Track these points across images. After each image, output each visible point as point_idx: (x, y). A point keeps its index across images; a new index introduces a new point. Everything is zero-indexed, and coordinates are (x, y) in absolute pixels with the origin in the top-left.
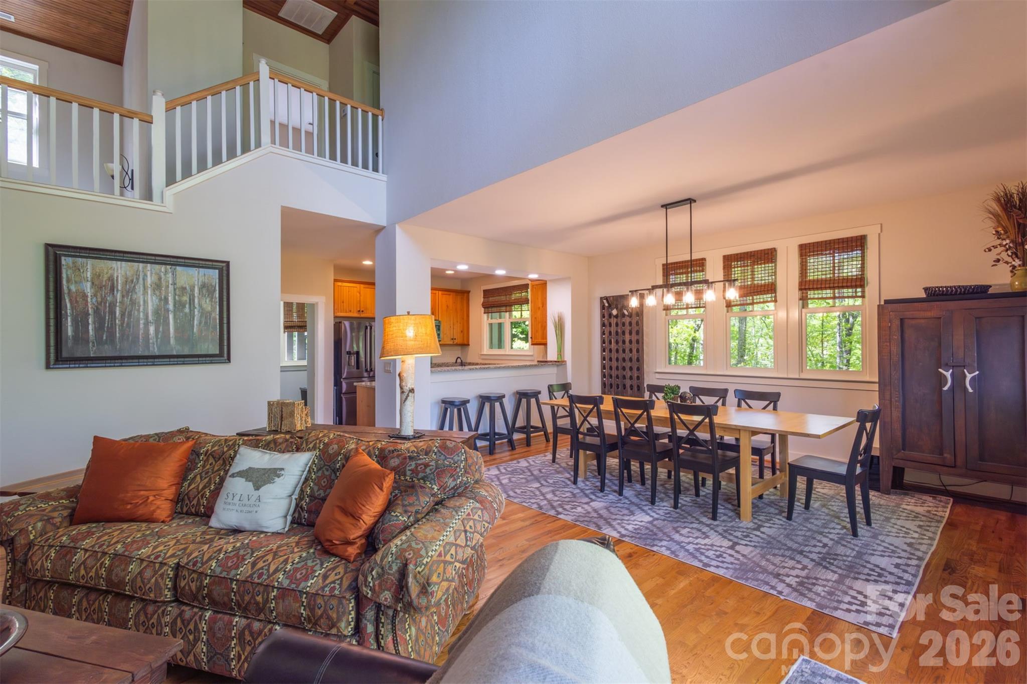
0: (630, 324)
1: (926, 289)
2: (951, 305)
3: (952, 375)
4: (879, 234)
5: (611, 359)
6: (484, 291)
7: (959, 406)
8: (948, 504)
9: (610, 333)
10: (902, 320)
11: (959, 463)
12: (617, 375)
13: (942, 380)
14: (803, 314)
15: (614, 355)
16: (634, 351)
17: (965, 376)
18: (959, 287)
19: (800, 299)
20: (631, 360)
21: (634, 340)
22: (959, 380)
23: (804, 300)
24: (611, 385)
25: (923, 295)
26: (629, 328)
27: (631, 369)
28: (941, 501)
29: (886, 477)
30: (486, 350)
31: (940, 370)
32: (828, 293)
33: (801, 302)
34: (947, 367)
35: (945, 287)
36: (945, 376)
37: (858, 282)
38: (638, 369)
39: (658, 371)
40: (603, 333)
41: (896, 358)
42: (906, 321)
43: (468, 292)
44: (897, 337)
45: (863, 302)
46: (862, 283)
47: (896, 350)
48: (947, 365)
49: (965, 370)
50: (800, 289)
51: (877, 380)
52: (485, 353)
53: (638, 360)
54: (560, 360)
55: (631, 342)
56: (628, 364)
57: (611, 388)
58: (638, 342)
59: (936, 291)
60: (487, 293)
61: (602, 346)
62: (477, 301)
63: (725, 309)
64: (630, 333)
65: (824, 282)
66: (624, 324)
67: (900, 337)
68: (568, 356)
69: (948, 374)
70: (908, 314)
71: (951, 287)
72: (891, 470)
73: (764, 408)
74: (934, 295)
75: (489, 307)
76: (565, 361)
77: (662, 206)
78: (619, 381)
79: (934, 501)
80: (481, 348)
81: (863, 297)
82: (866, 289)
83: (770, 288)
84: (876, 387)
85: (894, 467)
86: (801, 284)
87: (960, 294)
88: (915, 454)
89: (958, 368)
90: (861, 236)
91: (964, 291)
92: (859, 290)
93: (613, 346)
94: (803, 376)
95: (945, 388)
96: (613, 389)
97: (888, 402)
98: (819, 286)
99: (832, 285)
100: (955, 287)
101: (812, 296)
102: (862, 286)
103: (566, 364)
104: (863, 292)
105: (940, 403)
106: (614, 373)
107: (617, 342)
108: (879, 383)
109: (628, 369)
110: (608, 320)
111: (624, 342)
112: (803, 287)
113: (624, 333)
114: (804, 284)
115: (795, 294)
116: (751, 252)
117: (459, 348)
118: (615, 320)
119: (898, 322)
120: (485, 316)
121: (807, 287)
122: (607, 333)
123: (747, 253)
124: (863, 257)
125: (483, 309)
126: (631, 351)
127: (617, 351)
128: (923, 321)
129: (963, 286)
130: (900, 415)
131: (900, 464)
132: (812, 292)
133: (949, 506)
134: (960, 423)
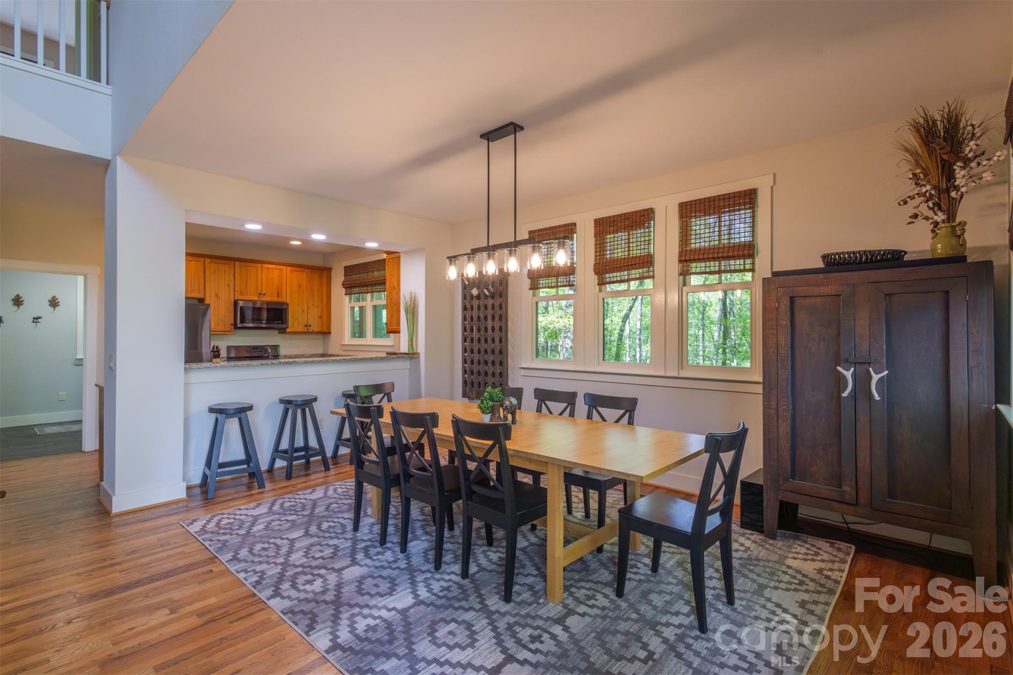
0: (493, 306)
1: (824, 257)
2: (855, 277)
3: (854, 375)
4: (772, 187)
5: (472, 351)
6: (346, 268)
7: (863, 419)
8: (849, 554)
9: (472, 318)
10: (792, 299)
11: (862, 500)
12: (479, 371)
13: (840, 381)
14: (684, 294)
15: (476, 346)
16: (497, 340)
17: (870, 378)
18: (865, 252)
19: (680, 274)
20: (493, 351)
21: (497, 327)
22: (862, 381)
23: (685, 273)
24: (472, 382)
25: (820, 264)
26: (492, 312)
27: (493, 363)
28: (839, 550)
29: (771, 515)
30: (348, 339)
31: (839, 368)
32: (713, 265)
33: (681, 277)
34: (847, 363)
35: (847, 253)
36: (844, 377)
37: (747, 251)
38: (501, 363)
39: (523, 366)
40: (464, 319)
41: (785, 351)
42: (799, 302)
43: (330, 269)
44: (785, 322)
45: (753, 277)
46: (751, 252)
47: (784, 339)
48: (847, 361)
49: (871, 369)
50: (680, 261)
51: (761, 380)
52: (346, 343)
53: (501, 352)
54: (411, 352)
55: (493, 329)
56: (490, 358)
57: (473, 387)
58: (501, 329)
59: (835, 259)
60: (349, 270)
61: (463, 335)
62: (338, 278)
63: (598, 287)
64: (493, 318)
65: (707, 251)
66: (486, 307)
67: (789, 323)
68: (421, 348)
69: (848, 374)
70: (801, 290)
71: (854, 253)
72: (778, 504)
73: (617, 421)
74: (834, 264)
75: (350, 287)
76: (419, 354)
77: (482, 136)
78: (481, 379)
79: (830, 550)
80: (342, 338)
81: (752, 270)
82: (757, 260)
83: (646, 261)
84: (760, 389)
85: (781, 502)
86: (681, 254)
87: (866, 262)
88: (807, 485)
89: (862, 364)
90: (750, 190)
91: (871, 259)
92: (748, 261)
93: (475, 335)
94: (683, 374)
95: (845, 394)
96: (474, 389)
97: (773, 412)
98: (701, 257)
99: (716, 255)
100: (859, 252)
101: (694, 270)
102: (751, 256)
103: (419, 357)
104: (753, 264)
105: (839, 414)
106: (475, 368)
107: (479, 330)
108: (764, 383)
109: (490, 364)
110: (470, 302)
111: (486, 329)
112: (683, 258)
113: (486, 318)
114: (683, 254)
115: (674, 267)
116: (625, 214)
117: (321, 336)
118: (477, 301)
119: (786, 302)
120: (347, 298)
121: (687, 258)
122: (468, 318)
123: (620, 215)
124: (753, 217)
125: (344, 290)
126: (493, 340)
127: (479, 340)
128: (819, 300)
129: (870, 252)
130: (789, 431)
131: (790, 498)
132: (694, 265)
133: (849, 559)
134: (864, 442)
